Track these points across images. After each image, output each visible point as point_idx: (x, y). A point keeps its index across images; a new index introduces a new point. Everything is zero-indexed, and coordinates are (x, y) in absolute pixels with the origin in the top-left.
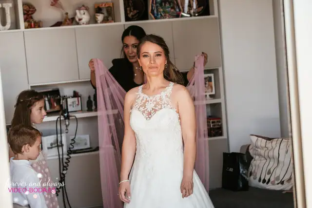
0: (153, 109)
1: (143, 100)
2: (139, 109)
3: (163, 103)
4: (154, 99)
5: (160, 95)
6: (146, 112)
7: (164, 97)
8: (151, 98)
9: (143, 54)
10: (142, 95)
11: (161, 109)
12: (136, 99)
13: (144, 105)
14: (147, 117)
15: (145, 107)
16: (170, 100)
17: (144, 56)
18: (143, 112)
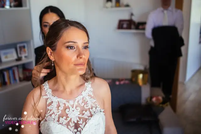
0: (80, 118)
1: (59, 106)
2: (58, 121)
3: (90, 107)
4: (76, 103)
5: (82, 97)
6: (72, 124)
7: (88, 98)
8: (71, 102)
9: (67, 44)
10: (55, 100)
11: (91, 116)
12: (47, 106)
13: (64, 115)
14: (76, 130)
15: (67, 117)
16: (94, 101)
17: (68, 47)
18: (68, 125)
